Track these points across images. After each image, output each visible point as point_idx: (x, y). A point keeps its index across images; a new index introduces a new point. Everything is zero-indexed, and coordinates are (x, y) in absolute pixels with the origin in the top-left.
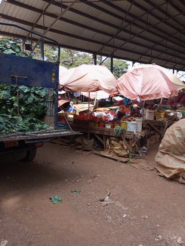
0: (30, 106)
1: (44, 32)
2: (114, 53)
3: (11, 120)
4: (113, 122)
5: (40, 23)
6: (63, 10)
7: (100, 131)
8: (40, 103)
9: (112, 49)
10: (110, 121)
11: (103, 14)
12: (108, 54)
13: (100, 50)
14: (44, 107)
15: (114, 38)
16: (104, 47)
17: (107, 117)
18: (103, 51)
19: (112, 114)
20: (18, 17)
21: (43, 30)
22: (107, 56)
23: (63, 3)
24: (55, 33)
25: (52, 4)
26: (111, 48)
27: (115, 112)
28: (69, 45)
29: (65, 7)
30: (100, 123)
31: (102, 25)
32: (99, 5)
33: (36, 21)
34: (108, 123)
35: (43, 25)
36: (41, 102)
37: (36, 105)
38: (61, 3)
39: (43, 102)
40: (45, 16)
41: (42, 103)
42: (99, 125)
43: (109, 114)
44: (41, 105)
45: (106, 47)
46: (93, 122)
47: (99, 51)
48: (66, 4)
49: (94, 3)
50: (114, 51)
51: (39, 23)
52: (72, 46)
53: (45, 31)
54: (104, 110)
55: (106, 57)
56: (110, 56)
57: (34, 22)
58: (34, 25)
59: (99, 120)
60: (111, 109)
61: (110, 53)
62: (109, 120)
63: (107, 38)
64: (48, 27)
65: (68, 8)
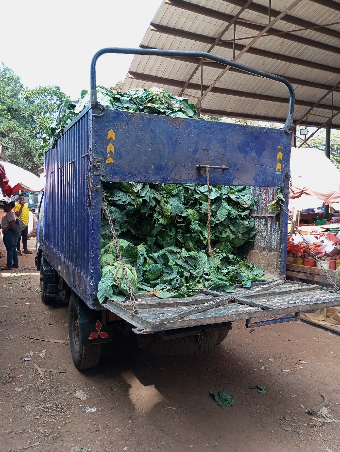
0: (221, 228)
1: (202, 94)
2: (333, 119)
3: (187, 260)
4: (334, 257)
5: (196, 80)
6: (237, 52)
7: (306, 273)
8: (241, 221)
9: (328, 113)
10: (327, 255)
11: (312, 49)
12: (321, 122)
13: (304, 116)
14: (250, 230)
15: (334, 92)
16: (311, 109)
17: (320, 246)
18: (310, 118)
19: (329, 238)
20: (159, 75)
21: (200, 92)
22: (319, 125)
23: (236, 42)
24: (219, 95)
25: (218, 45)
26: (327, 110)
27: (335, 235)
28: (245, 112)
29: (240, 47)
30: (305, 257)
31: (309, 69)
32: (303, 36)
33: (189, 76)
34: (323, 258)
35: (200, 83)
36: (243, 219)
37: (233, 224)
38: (233, 41)
39: (247, 217)
40: (204, 67)
41: (246, 220)
42: (304, 261)
43: (323, 238)
44: (242, 224)
45: (316, 110)
46: (292, 255)
47: (303, 118)
48: (241, 42)
49: (294, 33)
50: (333, 116)
51: (194, 81)
52: (250, 112)
53: (203, 92)
54: (313, 230)
55: (317, 128)
56: (324, 126)
57: (186, 80)
58: (186, 85)
59: (305, 251)
60: (327, 230)
61: (324, 120)
62: (323, 251)
63: (318, 93)
64: (208, 85)
65: (246, 49)
